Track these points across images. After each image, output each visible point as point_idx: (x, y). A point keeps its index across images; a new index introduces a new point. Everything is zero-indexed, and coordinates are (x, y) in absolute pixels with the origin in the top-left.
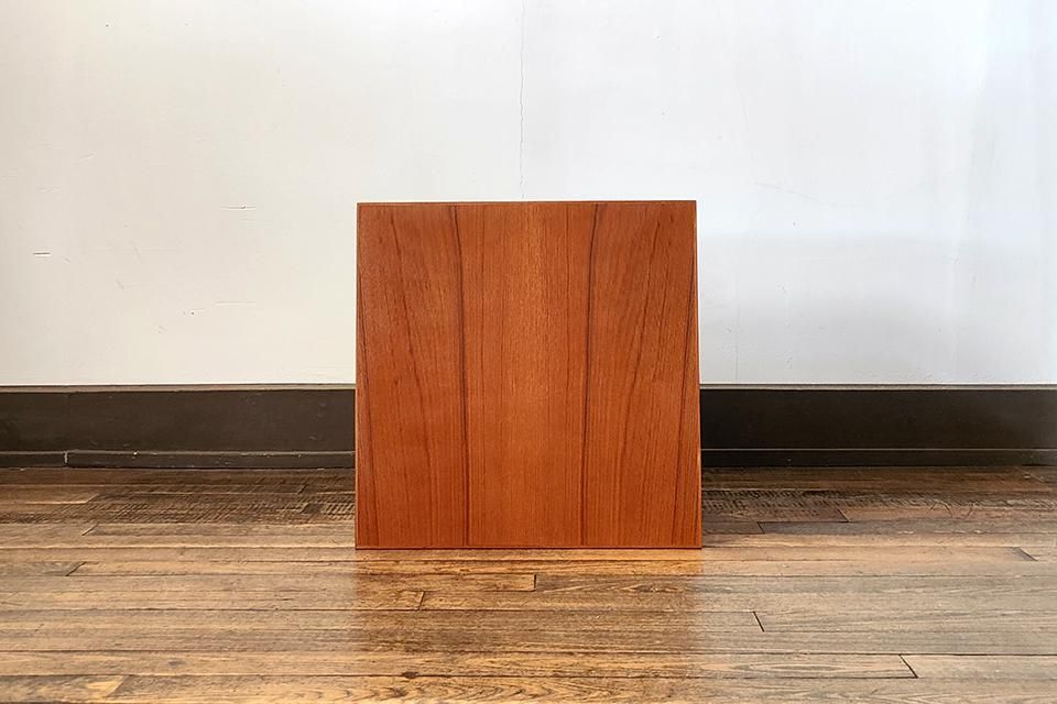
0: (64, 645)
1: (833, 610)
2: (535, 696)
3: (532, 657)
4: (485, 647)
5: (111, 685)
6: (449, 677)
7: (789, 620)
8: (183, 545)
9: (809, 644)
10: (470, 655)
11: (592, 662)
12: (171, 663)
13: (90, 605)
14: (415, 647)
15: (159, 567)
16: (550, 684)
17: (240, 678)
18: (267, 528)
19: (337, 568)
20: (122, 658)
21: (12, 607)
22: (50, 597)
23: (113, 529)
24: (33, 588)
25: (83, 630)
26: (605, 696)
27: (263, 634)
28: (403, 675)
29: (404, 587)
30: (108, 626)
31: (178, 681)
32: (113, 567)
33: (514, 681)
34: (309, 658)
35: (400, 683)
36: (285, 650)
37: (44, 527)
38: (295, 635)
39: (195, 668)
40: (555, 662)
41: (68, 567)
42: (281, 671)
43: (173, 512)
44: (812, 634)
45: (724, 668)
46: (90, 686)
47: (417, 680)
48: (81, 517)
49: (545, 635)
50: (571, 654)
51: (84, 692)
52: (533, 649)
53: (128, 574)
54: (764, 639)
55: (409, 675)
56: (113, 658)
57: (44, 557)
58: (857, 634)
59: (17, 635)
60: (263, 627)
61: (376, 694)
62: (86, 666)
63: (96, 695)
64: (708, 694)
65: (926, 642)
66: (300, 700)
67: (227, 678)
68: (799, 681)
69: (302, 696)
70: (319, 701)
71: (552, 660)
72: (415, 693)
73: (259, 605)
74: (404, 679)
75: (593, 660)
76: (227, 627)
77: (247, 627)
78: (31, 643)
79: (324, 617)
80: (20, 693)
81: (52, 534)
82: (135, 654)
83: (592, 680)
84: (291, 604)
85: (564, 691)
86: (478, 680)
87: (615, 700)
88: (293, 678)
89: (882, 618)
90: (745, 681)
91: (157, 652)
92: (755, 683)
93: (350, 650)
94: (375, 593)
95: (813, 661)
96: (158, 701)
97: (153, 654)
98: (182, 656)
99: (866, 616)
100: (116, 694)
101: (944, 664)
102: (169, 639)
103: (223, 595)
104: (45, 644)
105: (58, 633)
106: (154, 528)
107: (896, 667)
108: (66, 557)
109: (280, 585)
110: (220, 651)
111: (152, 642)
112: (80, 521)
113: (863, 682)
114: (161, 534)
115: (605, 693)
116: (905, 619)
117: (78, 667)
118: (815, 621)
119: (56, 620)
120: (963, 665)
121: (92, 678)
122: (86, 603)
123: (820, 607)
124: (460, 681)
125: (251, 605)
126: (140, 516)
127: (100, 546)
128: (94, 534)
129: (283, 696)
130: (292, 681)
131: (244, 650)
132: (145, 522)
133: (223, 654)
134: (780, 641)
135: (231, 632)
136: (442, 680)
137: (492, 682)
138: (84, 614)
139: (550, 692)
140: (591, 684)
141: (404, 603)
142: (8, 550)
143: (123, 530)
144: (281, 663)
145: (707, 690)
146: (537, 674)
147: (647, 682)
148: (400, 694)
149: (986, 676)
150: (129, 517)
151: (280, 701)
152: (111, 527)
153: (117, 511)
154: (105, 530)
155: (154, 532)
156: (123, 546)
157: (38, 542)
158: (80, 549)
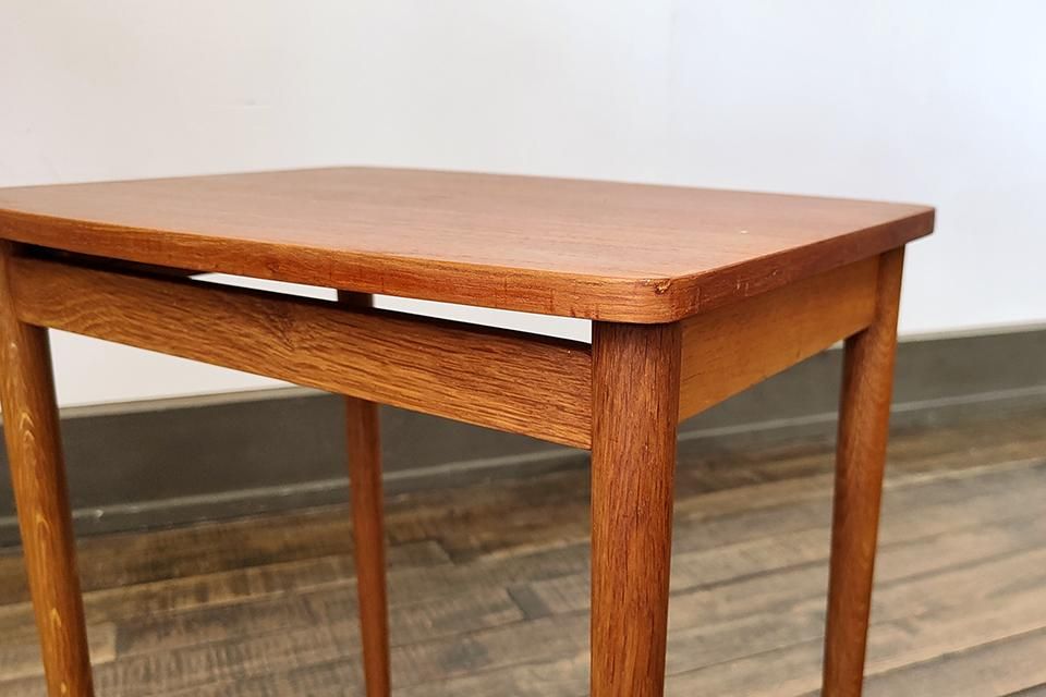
153: (202, 675)
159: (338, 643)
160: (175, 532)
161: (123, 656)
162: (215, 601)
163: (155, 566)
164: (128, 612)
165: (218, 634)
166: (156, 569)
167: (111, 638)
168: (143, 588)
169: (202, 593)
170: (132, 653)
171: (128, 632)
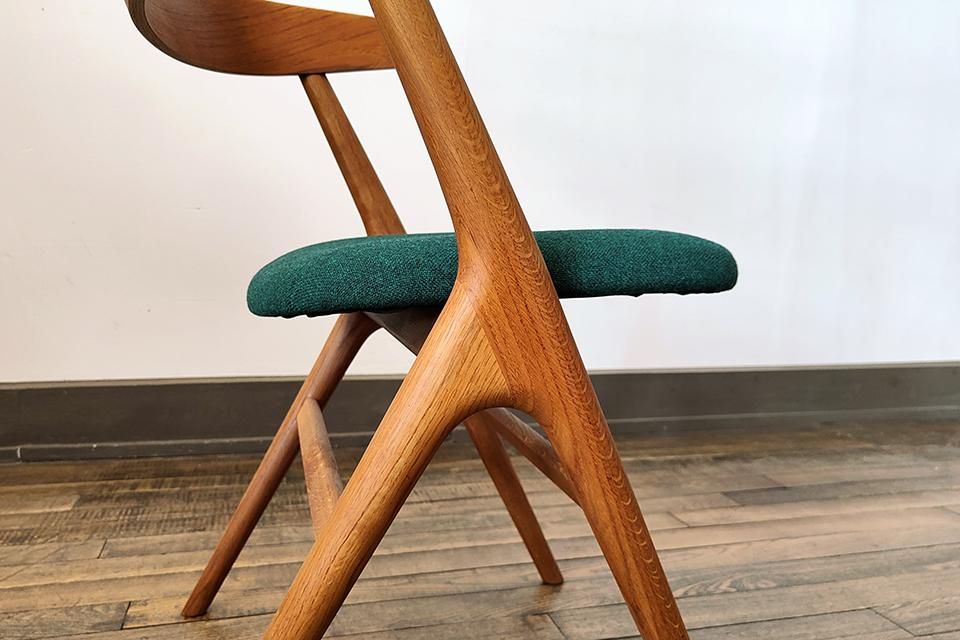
18: (296, 532)
23: (127, 547)
37: (41, 549)
41: (112, 613)
43: (178, 515)
48: (78, 531)
57: (73, 598)
81: (61, 560)
108: (99, 595)
112: (82, 536)
114: (186, 550)
126: (146, 524)
128: (111, 555)
132: (157, 534)
142: (22, 589)
143: (140, 546)
150: (134, 526)
152: (124, 542)
153: (114, 518)
154: (120, 548)
155: (176, 546)
156: (158, 572)
157: (51, 574)
158: (110, 580)
159: (195, 511)
160: (136, 461)
161: (76, 508)
162: (140, 490)
163: (116, 474)
164: (89, 492)
165: (133, 503)
166: (117, 476)
167: (74, 501)
168: (104, 482)
169: (134, 487)
170: (81, 508)
171: (85, 500)
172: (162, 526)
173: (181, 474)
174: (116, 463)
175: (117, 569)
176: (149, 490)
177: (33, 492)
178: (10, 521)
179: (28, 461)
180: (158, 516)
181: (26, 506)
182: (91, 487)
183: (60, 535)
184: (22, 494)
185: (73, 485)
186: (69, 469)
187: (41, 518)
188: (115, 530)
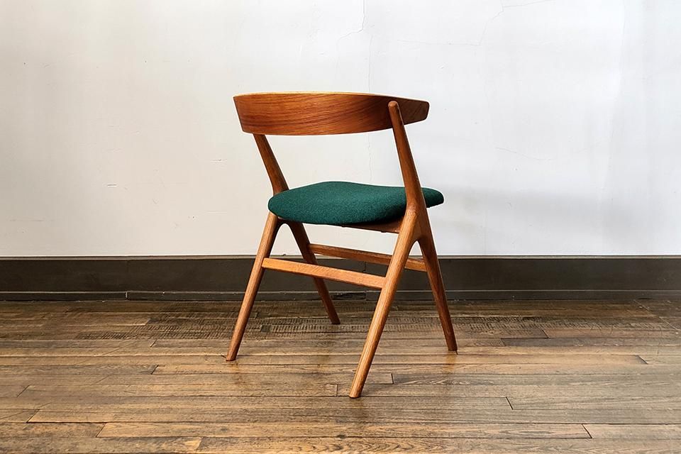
0: (165, 419)
1: (546, 396)
2: (406, 449)
3: (400, 425)
4: (375, 420)
5: (196, 443)
6: (361, 437)
7: (524, 402)
8: (205, 354)
9: (536, 418)
10: (369, 424)
11: (430, 428)
12: (222, 430)
13: (170, 393)
14: (340, 419)
15: (197, 368)
16: (412, 442)
17: (258, 438)
19: (289, 369)
20: (197, 427)
21: (131, 394)
22: (148, 388)
23: (165, 343)
24: (137, 382)
25: (172, 409)
26: (440, 449)
27: (262, 412)
28: (338, 437)
29: (326, 381)
30: (183, 406)
31: (228, 440)
32: (173, 368)
33: (393, 440)
34: (289, 426)
35: (338, 441)
36: (276, 421)
37: (128, 341)
38: (278, 412)
39: (234, 433)
40: (411, 429)
41: (150, 368)
42: (277, 434)
43: (193, 331)
44: (537, 411)
45: (495, 432)
46: (186, 443)
47: (346, 439)
48: (146, 335)
49: (403, 412)
50: (418, 423)
51: (184, 447)
52: (399, 421)
53: (182, 373)
54: (514, 414)
55: (342, 436)
56: (192, 427)
57: (136, 362)
58: (560, 411)
59: (139, 412)
60: (261, 407)
61: (328, 448)
62: (179, 431)
63: (190, 449)
64: (490, 448)
65: (595, 416)
66: (291, 452)
67: (252, 439)
68: (534, 440)
69: (292, 449)
70: (301, 452)
71: (410, 428)
72: (346, 447)
73: (256, 393)
74: (339, 439)
75: (430, 427)
76: (243, 407)
77: (253, 407)
78: (149, 417)
79: (290, 400)
80: (153, 448)
81: (135, 346)
82: (202, 424)
83: (432, 439)
84: (272, 393)
85: (419, 446)
86: (376, 440)
87: (445, 452)
88: (285, 439)
89: (572, 402)
90: (508, 440)
91: (213, 422)
92: (512, 441)
93: (308, 421)
94: (312, 385)
95: (539, 428)
96: (222, 452)
97: (211, 424)
98: (226, 425)
99: (563, 400)
100: (201, 448)
101: (604, 430)
102: (216, 414)
103: (235, 386)
104: (156, 417)
105: (159, 411)
106: (186, 343)
107: (580, 431)
108: (147, 361)
109: (263, 380)
110: (244, 422)
111: (209, 416)
112: (146, 338)
113: (565, 441)
114: (191, 346)
115: (440, 447)
116: (583, 402)
117: (176, 432)
118: (537, 403)
119: (155, 403)
120: (614, 430)
121: (186, 438)
122: (167, 392)
123: (540, 394)
124: (367, 440)
125: (251, 393)
126: (177, 334)
127: (162, 354)
128: (156, 346)
129: (283, 449)
130: (285, 440)
131: (256, 421)
132: (180, 338)
133: (246, 424)
134: (521, 415)
135: (246, 410)
136: (358, 440)
137: (383, 441)
138: (169, 399)
139: (413, 447)
140: (431, 442)
141: (329, 392)
142: (116, 357)
143: (170, 343)
144: (277, 430)
145: (489, 445)
146: (404, 436)
147: (460, 441)
148: (339, 448)
149: (625, 437)
150: (171, 334)
151: (282, 452)
152: (164, 341)
154: (161, 344)
155: (187, 344)
156: (174, 354)
157: (129, 352)
158: (153, 356)
159: (202, 329)
160: (184, 302)
161: (148, 325)
162: (180, 318)
164: (155, 317)
165: (175, 324)
166: (172, 310)
167: (148, 321)
168: (164, 313)
169: (178, 316)
170: (150, 325)
171: (152, 321)
172: (184, 335)
173: (204, 310)
174: (174, 303)
175: (156, 352)
176: (184, 318)
177: (130, 315)
178: (117, 329)
179: (131, 300)
180: (184, 331)
181: (125, 322)
182: (157, 315)
183: (137, 336)
184: (124, 316)
185: (149, 313)
186: (149, 305)
187: (131, 328)
188: (161, 336)
